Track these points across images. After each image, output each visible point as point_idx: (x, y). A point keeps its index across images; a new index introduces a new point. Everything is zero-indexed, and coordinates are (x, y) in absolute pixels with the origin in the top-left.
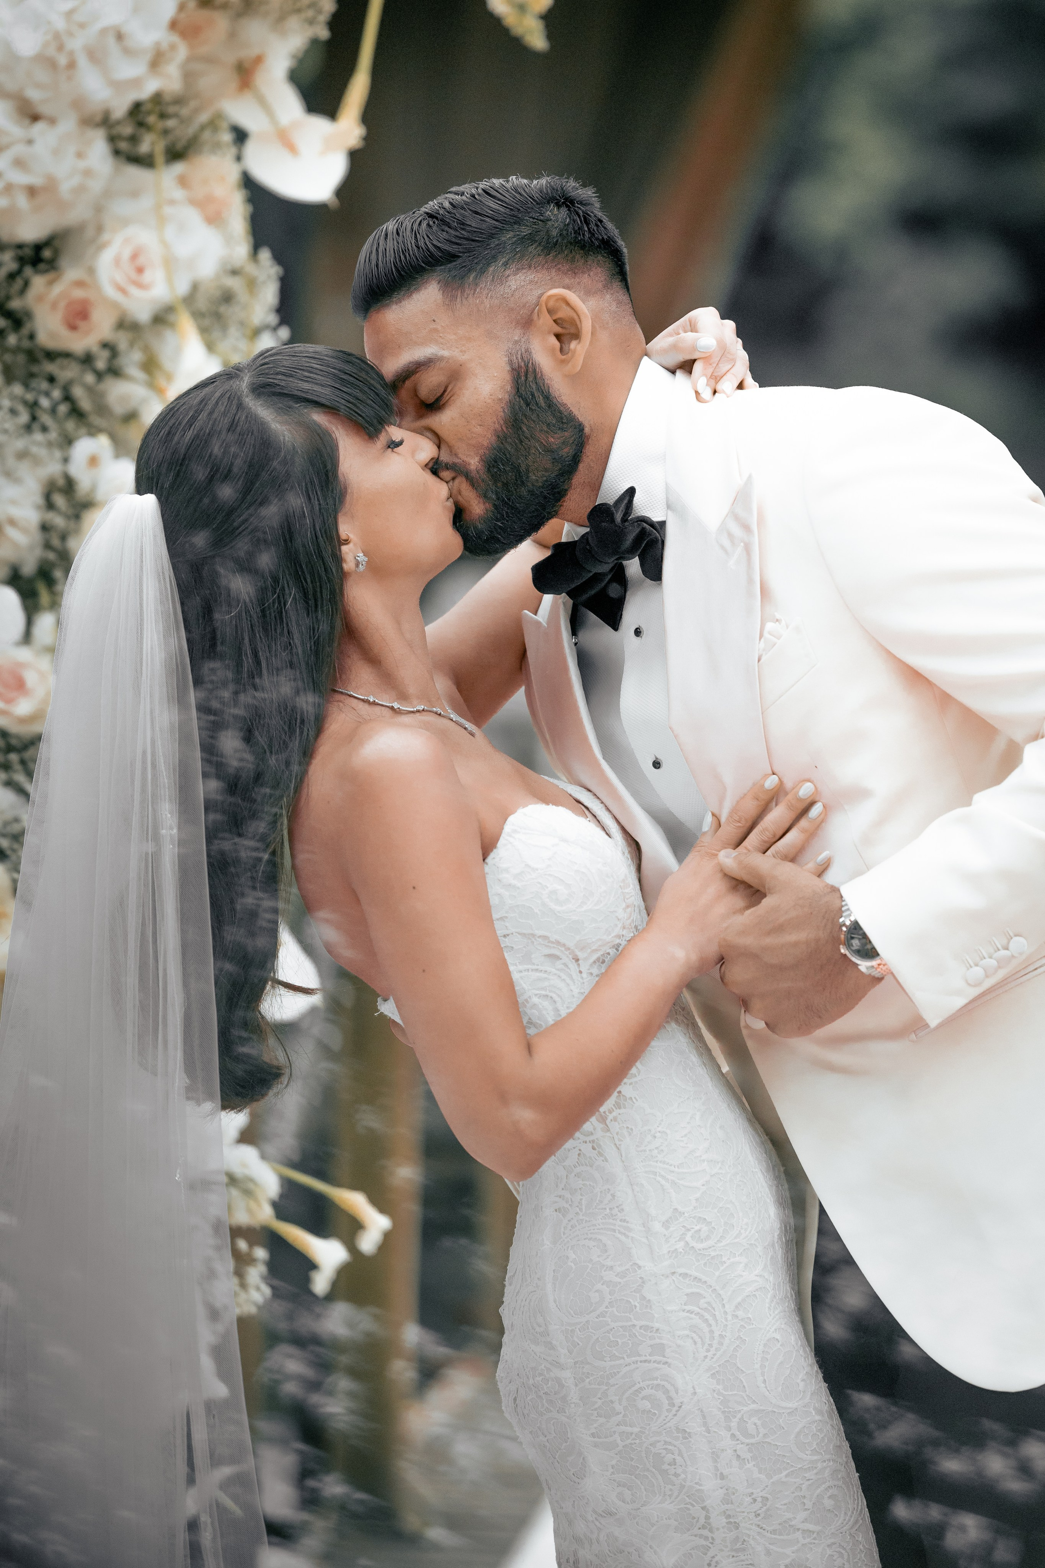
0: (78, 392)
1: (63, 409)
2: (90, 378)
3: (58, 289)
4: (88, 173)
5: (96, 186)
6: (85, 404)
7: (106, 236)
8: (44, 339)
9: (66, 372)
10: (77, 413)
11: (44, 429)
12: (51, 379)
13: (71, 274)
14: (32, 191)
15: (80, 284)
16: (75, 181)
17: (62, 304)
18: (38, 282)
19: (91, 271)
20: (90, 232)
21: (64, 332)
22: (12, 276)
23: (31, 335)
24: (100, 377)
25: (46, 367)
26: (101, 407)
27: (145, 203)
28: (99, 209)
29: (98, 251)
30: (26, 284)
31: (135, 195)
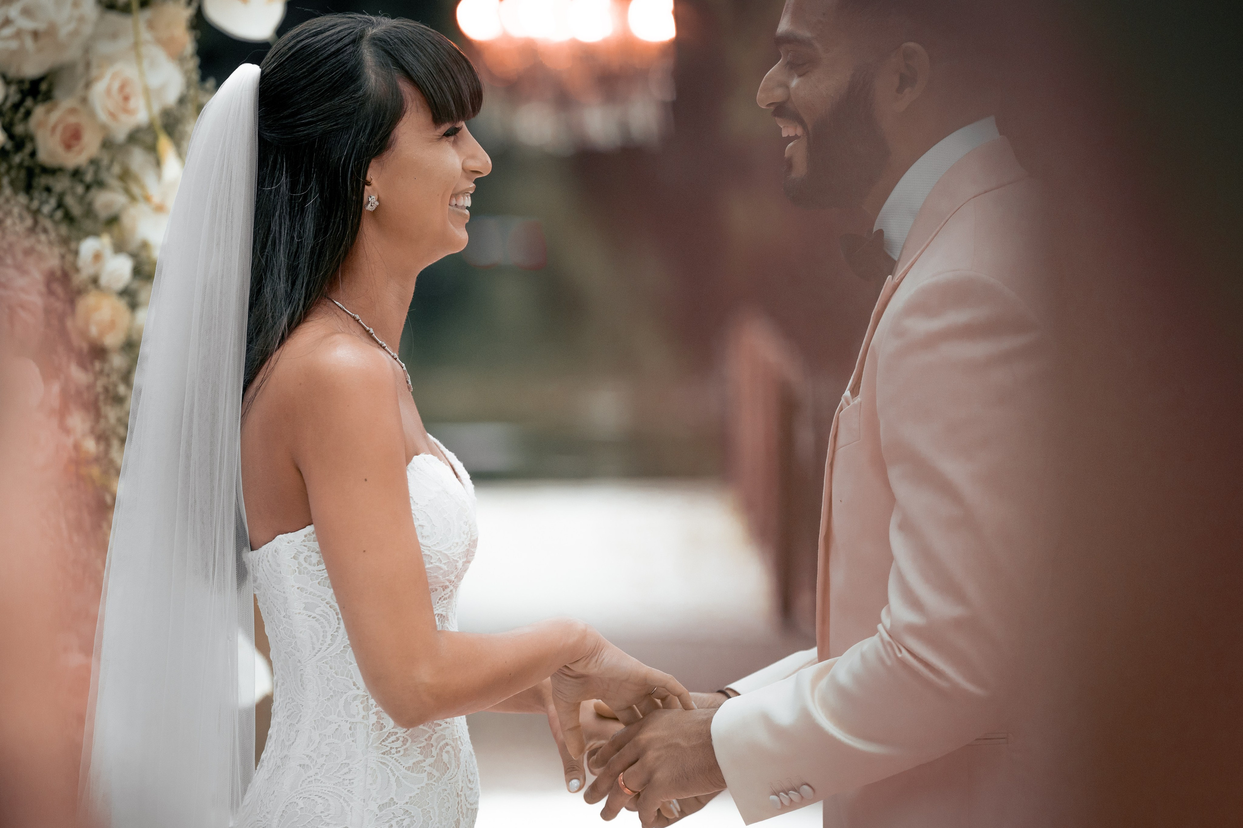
0: (70, 201)
1: (59, 214)
2: (80, 189)
3: (55, 116)
4: (81, 19)
5: (87, 30)
6: (76, 210)
7: (94, 72)
8: (43, 157)
9: (60, 184)
10: (69, 218)
11: (45, 231)
12: (48, 190)
13: (65, 103)
14: (36, 35)
15: (74, 112)
16: (71, 27)
17: (60, 129)
18: (39, 111)
19: (84, 100)
20: (80, 69)
21: (62, 151)
22: (16, 107)
23: (33, 154)
24: (88, 188)
25: (43, 180)
26: (89, 212)
27: (124, 43)
28: (87, 50)
29: (88, 85)
30: (28, 114)
31: (114, 36)
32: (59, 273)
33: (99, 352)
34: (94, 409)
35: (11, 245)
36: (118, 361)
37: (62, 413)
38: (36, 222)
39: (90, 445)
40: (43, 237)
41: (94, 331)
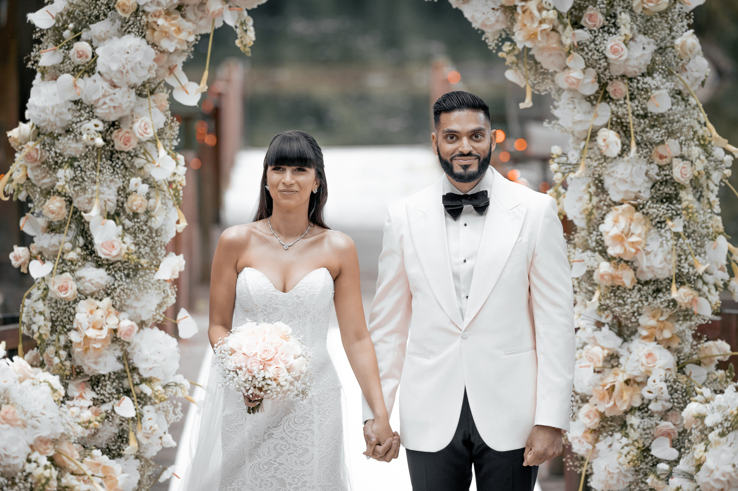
0: (126, 162)
1: (122, 167)
2: (130, 158)
3: (121, 134)
4: (130, 101)
5: (132, 104)
6: (128, 166)
7: (135, 119)
8: (117, 147)
9: (123, 156)
10: (126, 168)
11: (118, 173)
12: (118, 158)
13: (125, 129)
14: (114, 107)
15: (128, 132)
16: (127, 104)
17: (123, 138)
18: (116, 132)
19: (131, 128)
20: (130, 117)
21: (123, 146)
22: (107, 131)
23: (113, 146)
24: (132, 157)
25: (117, 155)
26: (133, 166)
27: (146, 108)
28: (132, 111)
29: (133, 123)
30: (111, 132)
31: (142, 106)
32: (122, 188)
33: (136, 215)
34: (134, 234)
35: (105, 179)
36: (143, 218)
37: (122, 237)
38: (114, 170)
39: (133, 248)
40: (117, 176)
41: (134, 208)
